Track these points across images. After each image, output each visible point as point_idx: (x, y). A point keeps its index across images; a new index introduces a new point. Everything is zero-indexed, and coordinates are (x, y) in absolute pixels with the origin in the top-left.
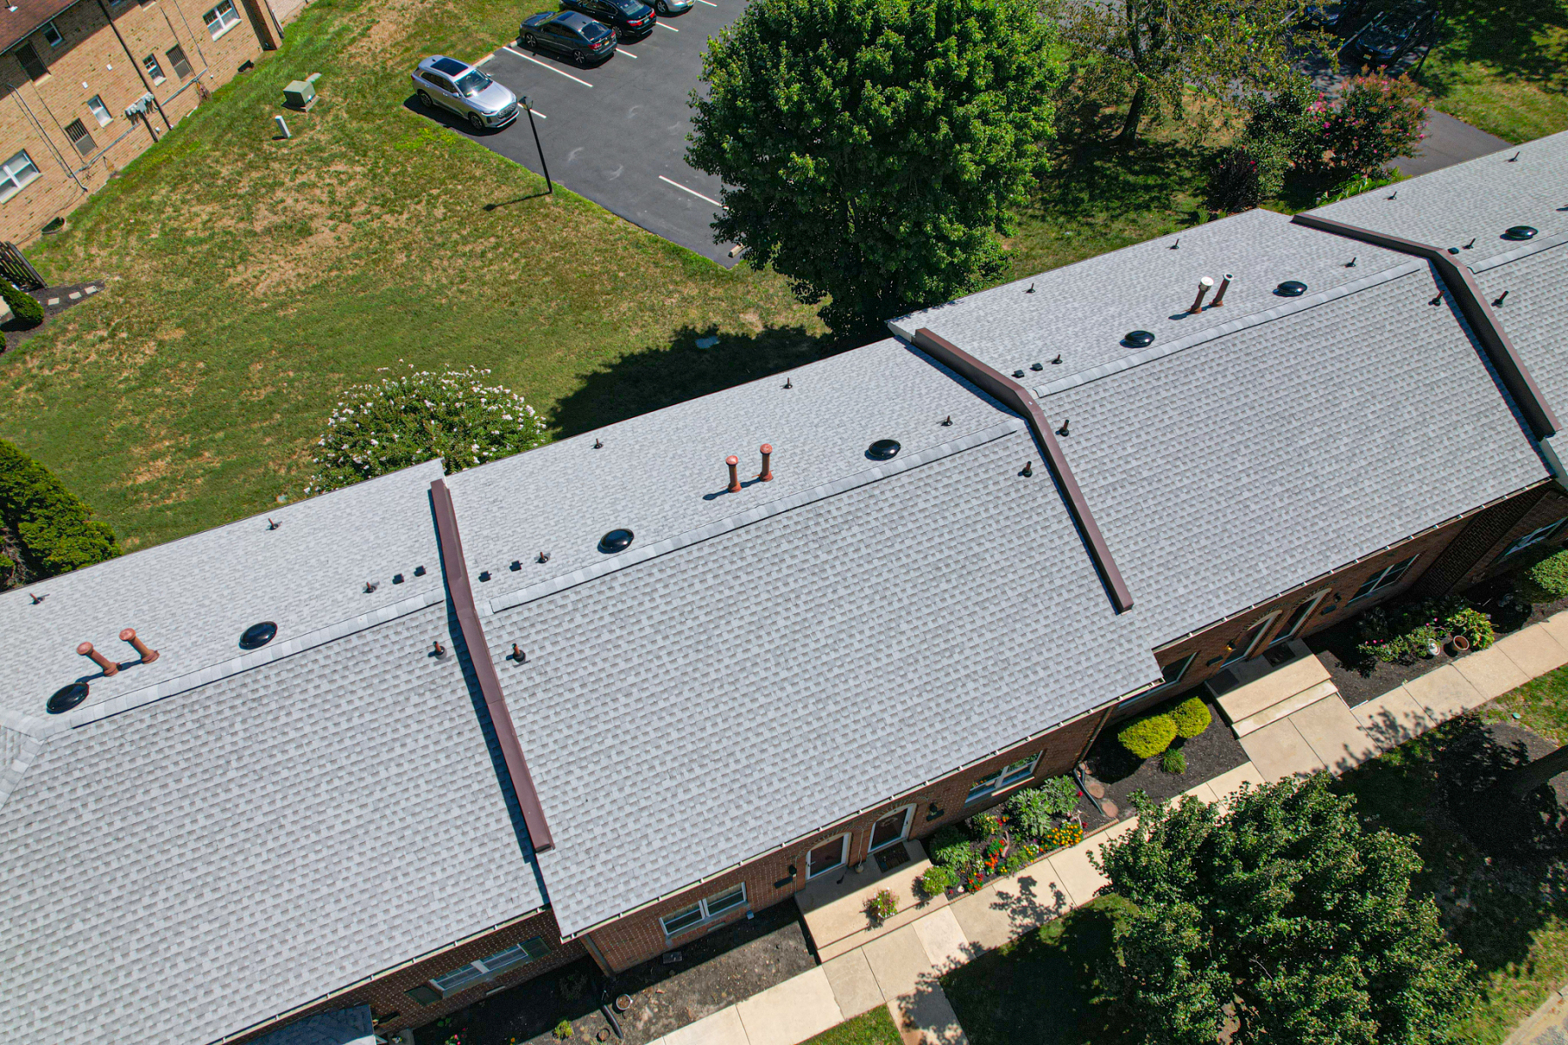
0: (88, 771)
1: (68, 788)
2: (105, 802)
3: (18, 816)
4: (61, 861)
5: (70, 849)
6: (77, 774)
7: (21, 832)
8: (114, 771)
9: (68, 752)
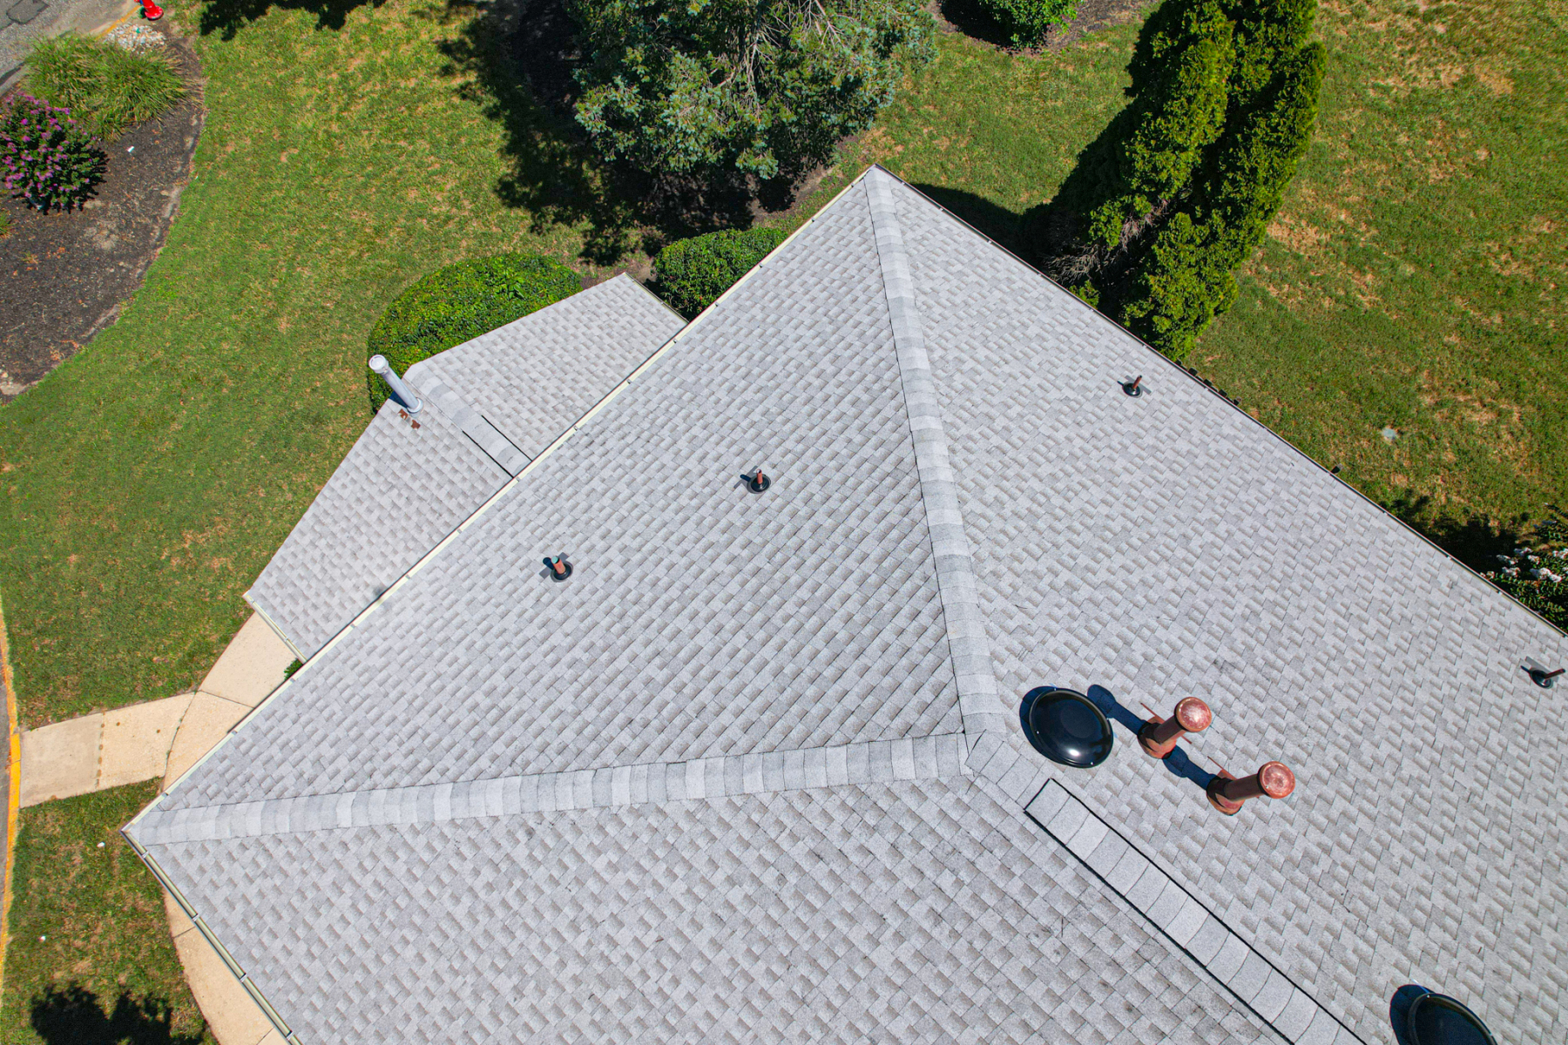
0: (963, 899)
1: (910, 882)
2: (925, 975)
3: (820, 824)
4: (784, 960)
5: (814, 963)
6: (946, 881)
7: (798, 852)
8: (990, 951)
9: (977, 834)
